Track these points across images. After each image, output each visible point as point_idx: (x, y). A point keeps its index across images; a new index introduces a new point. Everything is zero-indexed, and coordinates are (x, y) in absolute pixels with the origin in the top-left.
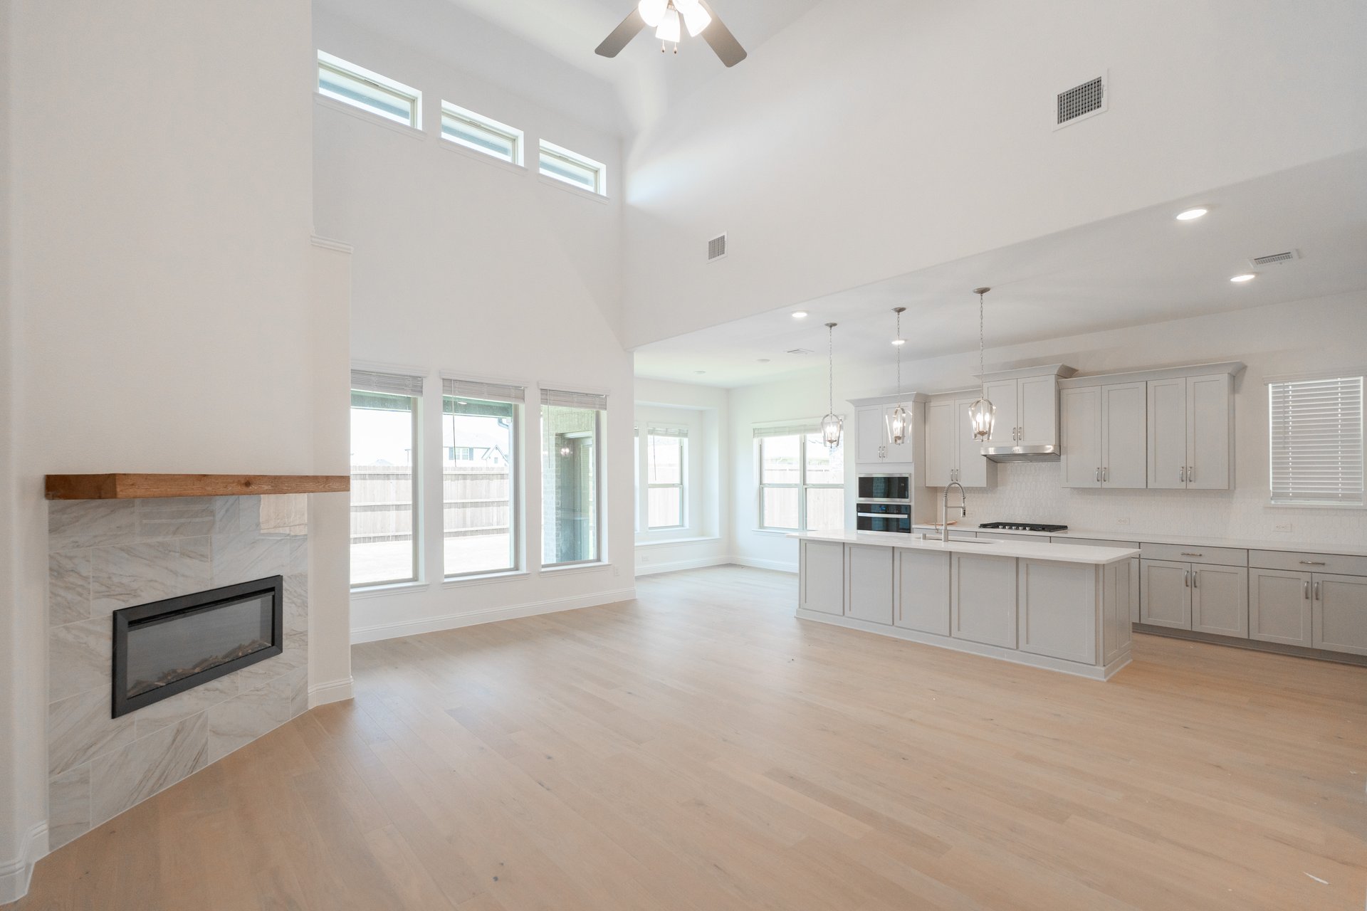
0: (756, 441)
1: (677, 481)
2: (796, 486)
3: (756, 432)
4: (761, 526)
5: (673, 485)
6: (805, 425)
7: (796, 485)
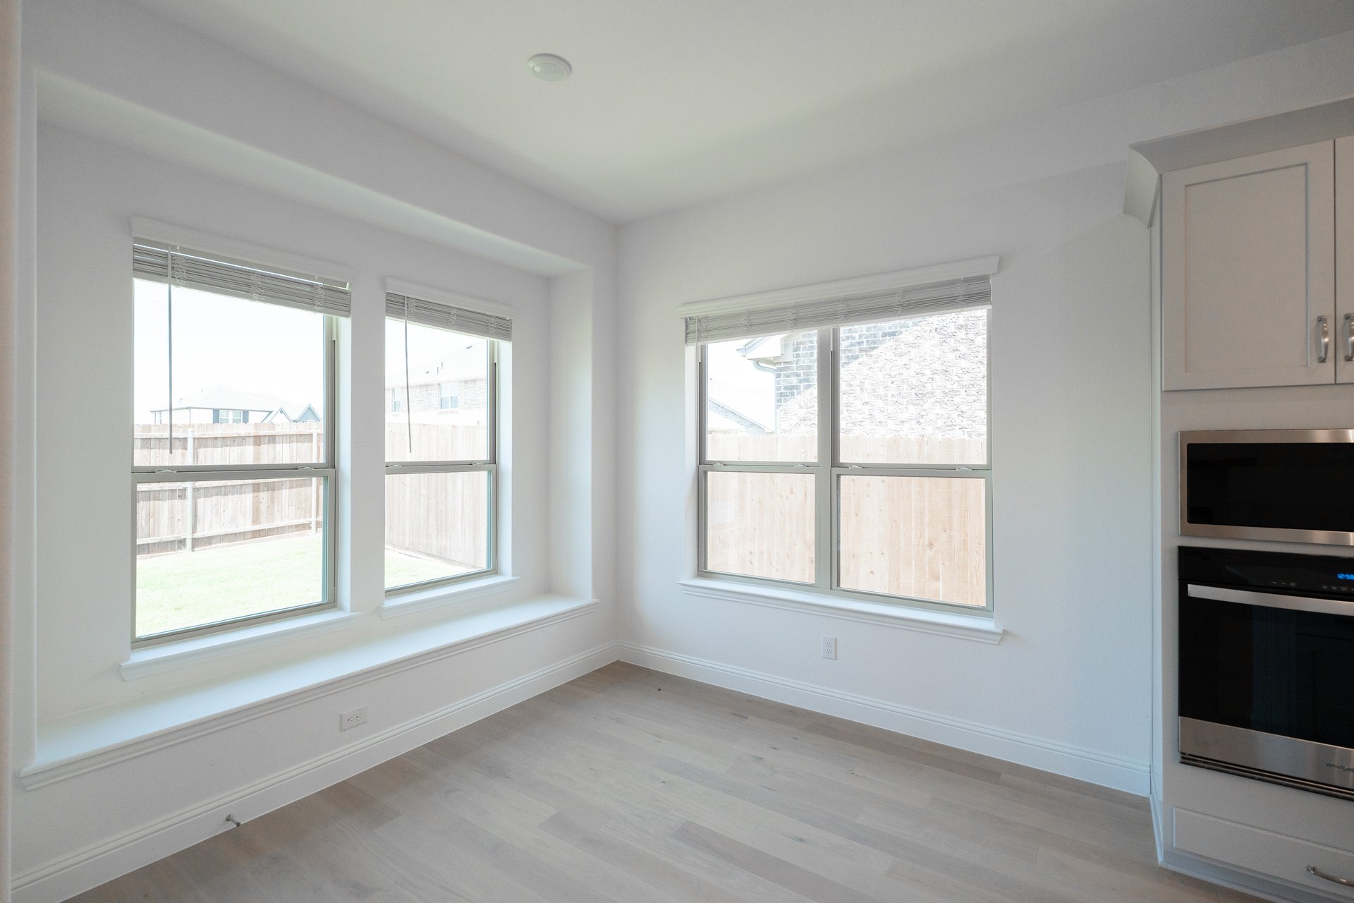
0: (691, 352)
1: (483, 454)
2: (806, 468)
3: (694, 327)
4: (702, 570)
5: (468, 466)
6: (846, 300)
7: (807, 465)
